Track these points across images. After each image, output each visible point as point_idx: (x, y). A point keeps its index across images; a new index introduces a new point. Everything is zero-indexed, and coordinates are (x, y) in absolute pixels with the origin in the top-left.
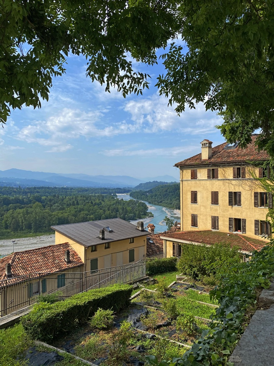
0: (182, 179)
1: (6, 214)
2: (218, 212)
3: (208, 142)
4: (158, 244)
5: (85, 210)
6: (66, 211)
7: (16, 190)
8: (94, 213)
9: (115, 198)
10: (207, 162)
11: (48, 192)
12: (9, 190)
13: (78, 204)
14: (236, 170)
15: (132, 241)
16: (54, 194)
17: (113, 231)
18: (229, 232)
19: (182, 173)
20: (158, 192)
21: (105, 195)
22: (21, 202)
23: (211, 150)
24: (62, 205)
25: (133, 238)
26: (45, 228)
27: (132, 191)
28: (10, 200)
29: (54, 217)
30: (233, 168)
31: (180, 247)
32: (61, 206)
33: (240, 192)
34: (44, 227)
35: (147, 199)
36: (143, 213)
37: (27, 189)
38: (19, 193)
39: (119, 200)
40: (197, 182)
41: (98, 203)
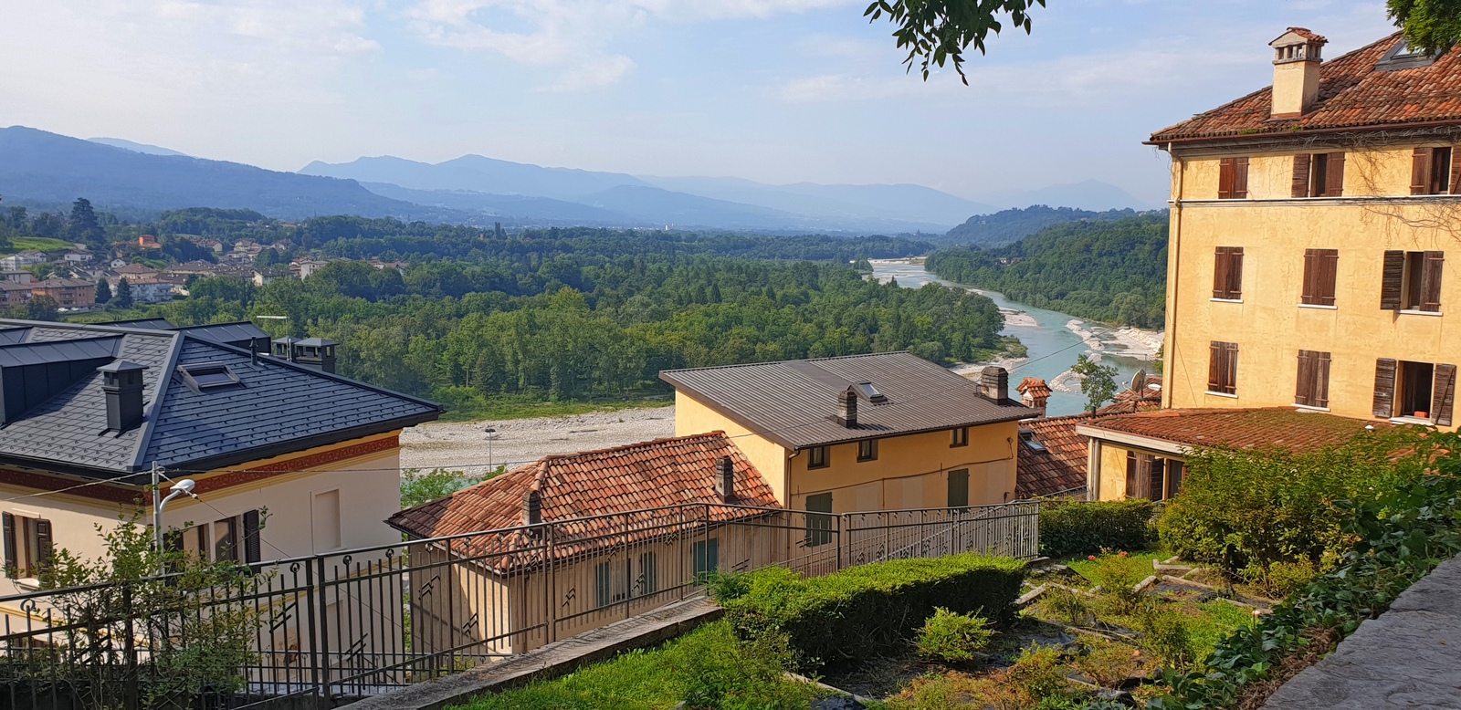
0: (1181, 197)
1: (453, 329)
2: (1331, 333)
3: (1305, 40)
4: (1063, 457)
5: (744, 323)
6: (676, 324)
7: (487, 240)
8: (783, 334)
9: (865, 278)
10: (1296, 124)
11: (602, 251)
12: (460, 240)
13: (718, 298)
14: (1429, 156)
15: (960, 440)
16: (625, 257)
17: (886, 400)
18: (1372, 418)
19: (1179, 174)
20: (1051, 252)
21: (824, 263)
22: (509, 287)
23: (1317, 71)
24: (660, 303)
25: (965, 428)
26: (600, 383)
27: (934, 248)
28: (466, 278)
29: (633, 344)
30: (1416, 151)
31: (1157, 466)
32: (654, 306)
33: (1440, 255)
34: (594, 380)
35: (999, 281)
36: (978, 340)
37: (526, 237)
38: (498, 249)
39: (882, 283)
40: (1246, 209)
41: (797, 297)
